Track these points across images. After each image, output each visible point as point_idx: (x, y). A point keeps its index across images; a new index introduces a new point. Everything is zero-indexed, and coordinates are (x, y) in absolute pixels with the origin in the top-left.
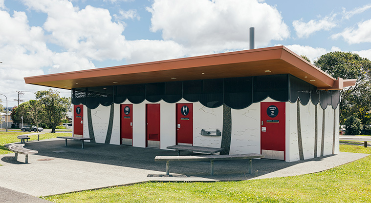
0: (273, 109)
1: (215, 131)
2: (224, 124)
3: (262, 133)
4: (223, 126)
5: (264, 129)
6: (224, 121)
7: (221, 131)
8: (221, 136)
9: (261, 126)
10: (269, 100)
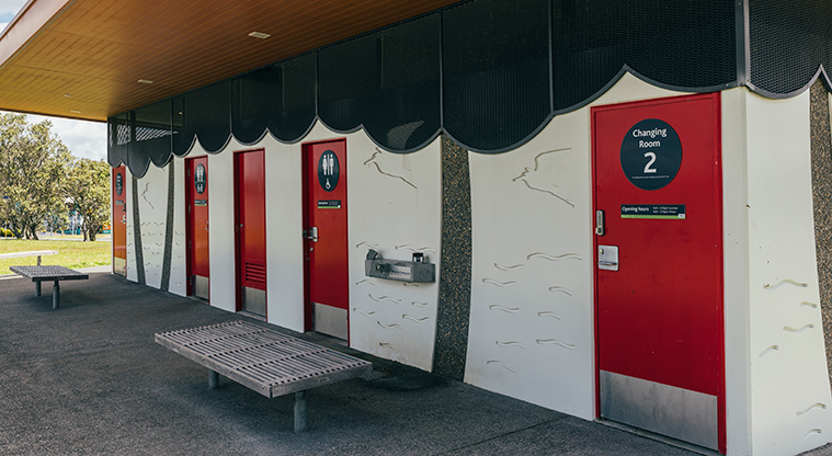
0: (650, 140)
1: (409, 258)
2: (444, 225)
3: (599, 276)
4: (444, 235)
5: (611, 254)
6: (443, 213)
7: (436, 260)
8: (436, 285)
9: (597, 241)
10: (630, 89)
